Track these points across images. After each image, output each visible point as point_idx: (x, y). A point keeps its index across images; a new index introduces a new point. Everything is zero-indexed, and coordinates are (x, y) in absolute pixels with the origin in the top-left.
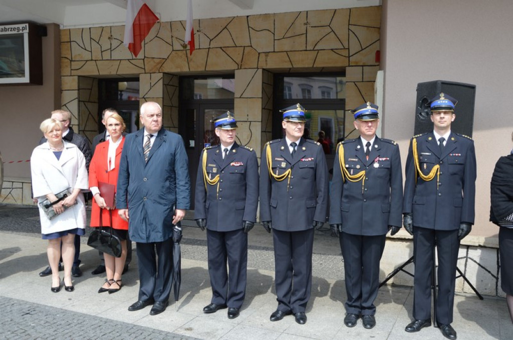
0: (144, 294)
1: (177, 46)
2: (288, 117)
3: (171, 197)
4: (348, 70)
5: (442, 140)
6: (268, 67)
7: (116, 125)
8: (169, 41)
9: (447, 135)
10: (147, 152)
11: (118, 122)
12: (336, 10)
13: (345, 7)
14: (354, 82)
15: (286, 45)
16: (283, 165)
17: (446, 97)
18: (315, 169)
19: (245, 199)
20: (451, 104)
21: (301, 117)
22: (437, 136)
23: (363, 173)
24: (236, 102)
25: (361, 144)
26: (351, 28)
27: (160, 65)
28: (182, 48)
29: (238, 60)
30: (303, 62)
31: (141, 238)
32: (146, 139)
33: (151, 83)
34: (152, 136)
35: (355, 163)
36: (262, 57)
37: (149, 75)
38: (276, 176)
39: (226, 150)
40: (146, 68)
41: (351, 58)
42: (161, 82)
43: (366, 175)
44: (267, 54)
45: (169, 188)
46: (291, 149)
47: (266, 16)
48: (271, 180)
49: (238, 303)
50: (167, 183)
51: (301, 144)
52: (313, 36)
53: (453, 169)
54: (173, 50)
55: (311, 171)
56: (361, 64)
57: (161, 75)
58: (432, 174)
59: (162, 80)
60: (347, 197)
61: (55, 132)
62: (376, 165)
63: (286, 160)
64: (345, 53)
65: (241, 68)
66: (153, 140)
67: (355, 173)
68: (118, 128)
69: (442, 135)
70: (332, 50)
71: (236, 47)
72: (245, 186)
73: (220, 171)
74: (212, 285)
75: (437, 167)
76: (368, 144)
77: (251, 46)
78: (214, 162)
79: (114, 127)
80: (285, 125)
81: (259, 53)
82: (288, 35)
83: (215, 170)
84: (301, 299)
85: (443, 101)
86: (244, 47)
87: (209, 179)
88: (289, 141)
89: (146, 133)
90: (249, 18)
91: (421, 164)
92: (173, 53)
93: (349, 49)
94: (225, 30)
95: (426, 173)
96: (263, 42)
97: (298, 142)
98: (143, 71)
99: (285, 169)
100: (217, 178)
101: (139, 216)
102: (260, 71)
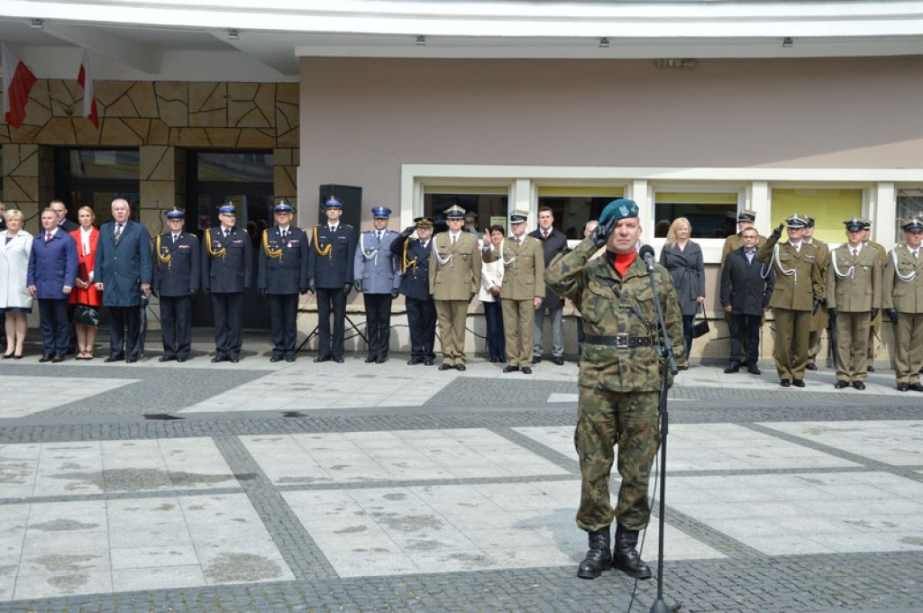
0: (115, 350)
1: (59, 111)
2: (223, 212)
3: (136, 273)
4: (275, 151)
5: (333, 228)
6: (181, 145)
7: (88, 216)
8: (47, 104)
9: (336, 224)
10: (117, 237)
11: (89, 214)
12: (260, 84)
13: (270, 81)
14: (283, 166)
15: (203, 120)
16: (219, 246)
17: (335, 199)
18: (243, 249)
19: (190, 274)
20: (339, 204)
21: (233, 212)
22: (330, 225)
23: (280, 251)
24: (142, 185)
25: (279, 231)
26: (278, 105)
27: (33, 135)
28: (65, 115)
29: (143, 134)
30: (224, 139)
31: (112, 302)
32: (116, 227)
33: (20, 158)
34: (121, 225)
35: (275, 244)
36: (174, 133)
37: (17, 146)
38: (214, 253)
39: (175, 236)
40: (12, 137)
41: (279, 139)
42: (36, 156)
43: (283, 252)
44: (180, 129)
45: (134, 266)
46: (225, 235)
47: (177, 84)
48: (211, 257)
49: (186, 354)
50: (133, 262)
51: (233, 231)
52: (235, 111)
53: (339, 247)
54: (53, 116)
55: (240, 251)
56: (290, 146)
57: (35, 147)
58: (326, 251)
59: (36, 154)
60: (271, 268)
61: (13, 222)
62: (290, 245)
63: (221, 242)
64: (272, 133)
65: (147, 145)
66: (122, 229)
67: (275, 251)
68: (89, 218)
69: (334, 225)
70: (257, 128)
71: (140, 118)
72: (191, 264)
73: (171, 251)
74: (164, 342)
75: (329, 246)
76: (284, 232)
77: (159, 119)
78: (166, 245)
79: (86, 218)
80: (221, 217)
81: (170, 128)
82: (205, 108)
83: (167, 251)
84: (234, 347)
85: (333, 201)
86: (151, 118)
87: (162, 257)
88: (223, 229)
89: (117, 223)
90: (156, 84)
91: (319, 244)
92: (53, 119)
93: (276, 128)
94: (125, 98)
95: (323, 250)
96: (174, 115)
97: (230, 230)
98: (7, 140)
99: (220, 249)
100: (169, 257)
101: (110, 286)
102: (172, 149)
